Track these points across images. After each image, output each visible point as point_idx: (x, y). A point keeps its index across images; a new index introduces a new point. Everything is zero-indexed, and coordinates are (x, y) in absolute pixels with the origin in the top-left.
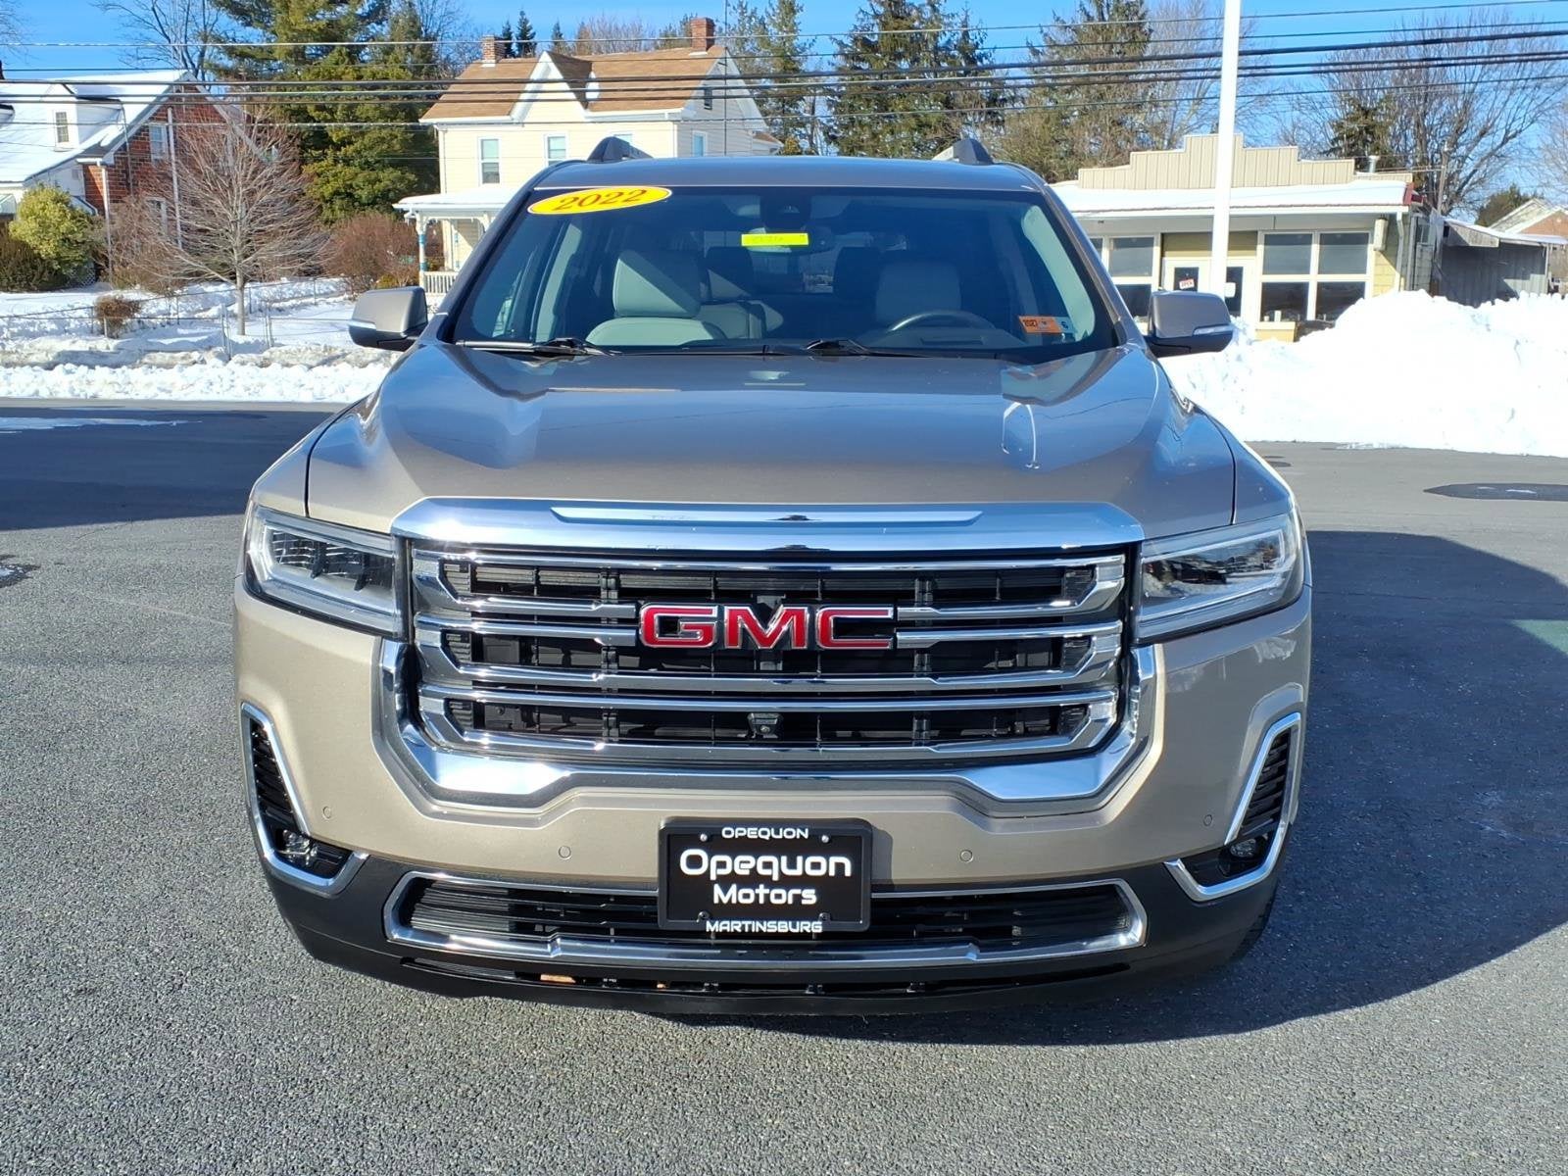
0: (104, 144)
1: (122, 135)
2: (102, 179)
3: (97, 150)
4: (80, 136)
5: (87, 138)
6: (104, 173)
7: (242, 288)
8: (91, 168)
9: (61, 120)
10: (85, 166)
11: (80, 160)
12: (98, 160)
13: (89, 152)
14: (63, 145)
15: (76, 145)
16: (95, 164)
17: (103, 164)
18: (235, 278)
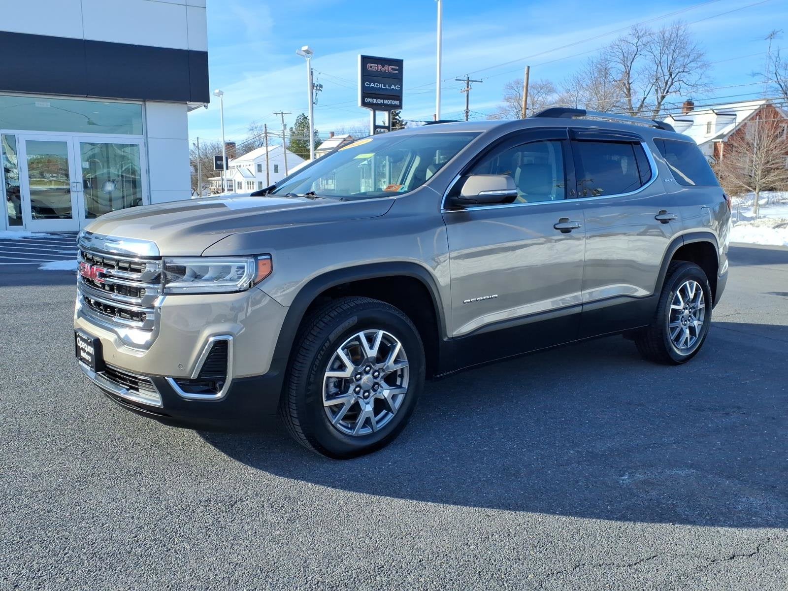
0: (725, 133)
1: (734, 129)
2: (721, 148)
3: (721, 136)
4: (716, 130)
5: (718, 131)
6: (722, 145)
7: (758, 193)
8: (717, 144)
9: (709, 124)
10: (715, 143)
11: (713, 141)
12: (721, 140)
13: (719, 137)
14: (709, 135)
15: (713, 134)
16: (719, 142)
17: (722, 142)
18: (756, 189)
